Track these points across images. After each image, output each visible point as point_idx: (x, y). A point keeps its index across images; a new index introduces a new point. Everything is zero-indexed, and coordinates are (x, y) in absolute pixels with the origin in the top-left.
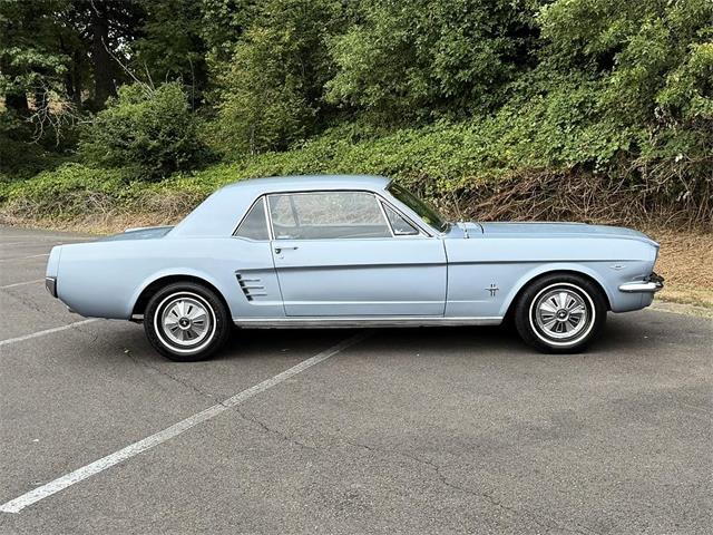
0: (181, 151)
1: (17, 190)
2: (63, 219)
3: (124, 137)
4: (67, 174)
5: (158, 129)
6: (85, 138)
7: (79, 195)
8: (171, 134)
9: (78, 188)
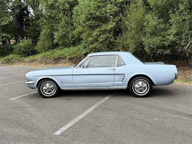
0: (31, 51)
1: (2, 59)
2: (10, 64)
3: (20, 49)
4: (11, 56)
5: (26, 48)
6: (14, 49)
7: (13, 60)
8: (29, 48)
9: (13, 58)
